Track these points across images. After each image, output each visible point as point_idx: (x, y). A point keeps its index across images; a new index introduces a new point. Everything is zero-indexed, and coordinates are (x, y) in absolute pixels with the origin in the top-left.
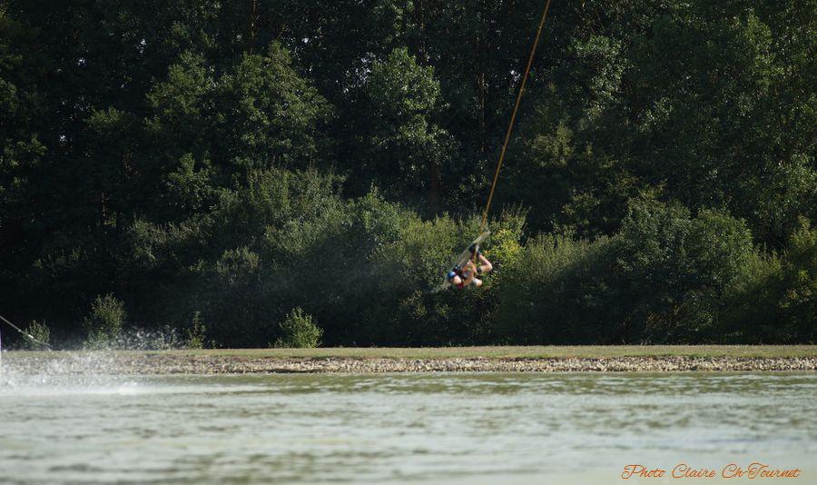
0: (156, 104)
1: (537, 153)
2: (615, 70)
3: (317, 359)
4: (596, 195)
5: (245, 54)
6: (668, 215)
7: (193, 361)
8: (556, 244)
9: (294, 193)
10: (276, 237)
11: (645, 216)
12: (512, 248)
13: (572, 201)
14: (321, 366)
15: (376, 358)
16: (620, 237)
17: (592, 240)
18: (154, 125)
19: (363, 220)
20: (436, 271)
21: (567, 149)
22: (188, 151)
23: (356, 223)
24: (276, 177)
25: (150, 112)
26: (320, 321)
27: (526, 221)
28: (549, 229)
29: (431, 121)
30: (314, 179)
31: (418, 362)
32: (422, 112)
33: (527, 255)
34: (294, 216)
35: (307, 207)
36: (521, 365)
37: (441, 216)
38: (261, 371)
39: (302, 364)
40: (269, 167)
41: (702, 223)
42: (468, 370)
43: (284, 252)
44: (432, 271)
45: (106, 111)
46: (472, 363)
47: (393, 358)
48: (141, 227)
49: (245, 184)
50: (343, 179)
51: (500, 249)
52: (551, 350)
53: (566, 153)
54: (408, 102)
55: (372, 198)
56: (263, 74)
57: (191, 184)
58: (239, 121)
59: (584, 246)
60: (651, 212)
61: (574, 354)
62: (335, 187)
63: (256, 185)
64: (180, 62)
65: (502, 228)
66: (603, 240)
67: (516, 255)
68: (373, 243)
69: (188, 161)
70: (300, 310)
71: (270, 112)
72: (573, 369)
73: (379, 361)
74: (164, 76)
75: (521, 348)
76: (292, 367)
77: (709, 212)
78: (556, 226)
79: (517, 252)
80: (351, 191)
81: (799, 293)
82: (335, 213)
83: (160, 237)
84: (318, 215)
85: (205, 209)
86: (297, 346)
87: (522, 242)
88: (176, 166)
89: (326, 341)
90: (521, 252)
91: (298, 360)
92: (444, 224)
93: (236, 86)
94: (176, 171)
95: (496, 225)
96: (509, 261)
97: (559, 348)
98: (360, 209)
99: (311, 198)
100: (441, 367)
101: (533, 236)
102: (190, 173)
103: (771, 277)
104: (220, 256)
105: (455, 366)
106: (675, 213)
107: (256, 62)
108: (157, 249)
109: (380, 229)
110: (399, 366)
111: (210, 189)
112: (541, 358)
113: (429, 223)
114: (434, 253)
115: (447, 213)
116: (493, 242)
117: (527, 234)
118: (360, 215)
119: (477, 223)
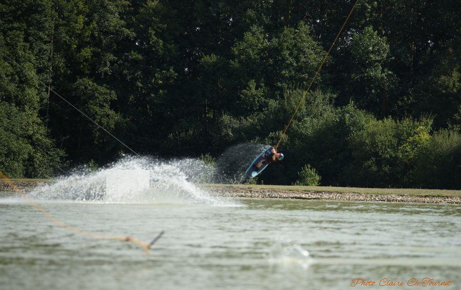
0: (237, 53)
1: (441, 86)
3: (317, 192)
5: (285, 28)
7: (251, 191)
8: (449, 135)
9: (308, 103)
10: (298, 126)
12: (425, 136)
13: (459, 112)
14: (319, 196)
15: (349, 193)
18: (235, 64)
19: (345, 118)
20: (384, 147)
21: (457, 84)
22: (253, 78)
23: (341, 120)
24: (299, 94)
25: (233, 57)
26: (319, 172)
27: (433, 122)
28: (445, 127)
29: (384, 66)
30: (319, 96)
31: (372, 196)
32: (379, 61)
33: (433, 140)
34: (308, 115)
35: (315, 110)
36: (428, 199)
37: (387, 118)
38: (287, 198)
39: (310, 194)
40: (295, 89)
42: (399, 201)
43: (302, 134)
44: (381, 147)
45: (210, 56)
46: (401, 197)
47: (358, 193)
48: (226, 118)
49: (282, 97)
50: (335, 96)
51: (419, 136)
52: (444, 192)
53: (457, 86)
54: (372, 56)
55: (350, 107)
56: (294, 39)
57: (253, 96)
58: (281, 63)
61: (457, 195)
62: (330, 100)
63: (288, 98)
64: (251, 31)
65: (420, 125)
67: (427, 140)
68: (349, 131)
69: (252, 84)
70: (309, 166)
71: (297, 59)
72: (456, 203)
73: (351, 194)
74: (241, 38)
75: (428, 190)
76: (304, 196)
78: (450, 126)
79: (428, 138)
80: (339, 103)
82: (330, 114)
83: (236, 124)
84: (321, 115)
85: (260, 110)
86: (307, 185)
87: (431, 133)
88: (246, 86)
89: (323, 183)
90: (430, 138)
91: (307, 192)
92: (389, 122)
93: (280, 44)
94: (246, 89)
95: (417, 123)
96: (423, 143)
97: (449, 191)
98: (343, 113)
99: (317, 106)
100: (384, 199)
101: (437, 130)
102: (253, 90)
104: (267, 135)
105: (392, 199)
107: (291, 32)
108: (234, 130)
109: (354, 124)
110: (361, 198)
111: (263, 99)
112: (439, 196)
113: (380, 121)
114: (383, 137)
115: (391, 116)
116: (415, 133)
117: (433, 129)
118: (343, 115)
119: (407, 122)
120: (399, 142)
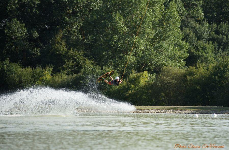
1: (56, 50)
2: (78, 26)
4: (73, 62)
6: (95, 68)
8: (62, 76)
11: (88, 69)
13: (66, 64)
16: (81, 74)
17: (73, 75)
19: (4, 68)
21: (65, 49)
23: (2, 69)
27: (53, 69)
28: (59, 71)
33: (53, 79)
37: (28, 67)
41: (104, 71)
44: (25, 83)
51: (45, 77)
53: (65, 50)
55: (7, 61)
59: (70, 77)
60: (90, 68)
65: (46, 71)
66: (75, 75)
67: (50, 79)
77: (106, 68)
78: (62, 71)
79: (50, 78)
81: (131, 91)
87: (52, 75)
90: (51, 78)
92: (29, 69)
95: (44, 70)
96: (48, 81)
98: (3, 64)
101: (55, 74)
103: (124, 87)
106: (97, 68)
109: (9, 71)
113: (24, 69)
114: (26, 78)
115: (30, 66)
116: (43, 75)
117: (53, 73)
118: (3, 66)
119: (38, 70)
120: (34, 80)
